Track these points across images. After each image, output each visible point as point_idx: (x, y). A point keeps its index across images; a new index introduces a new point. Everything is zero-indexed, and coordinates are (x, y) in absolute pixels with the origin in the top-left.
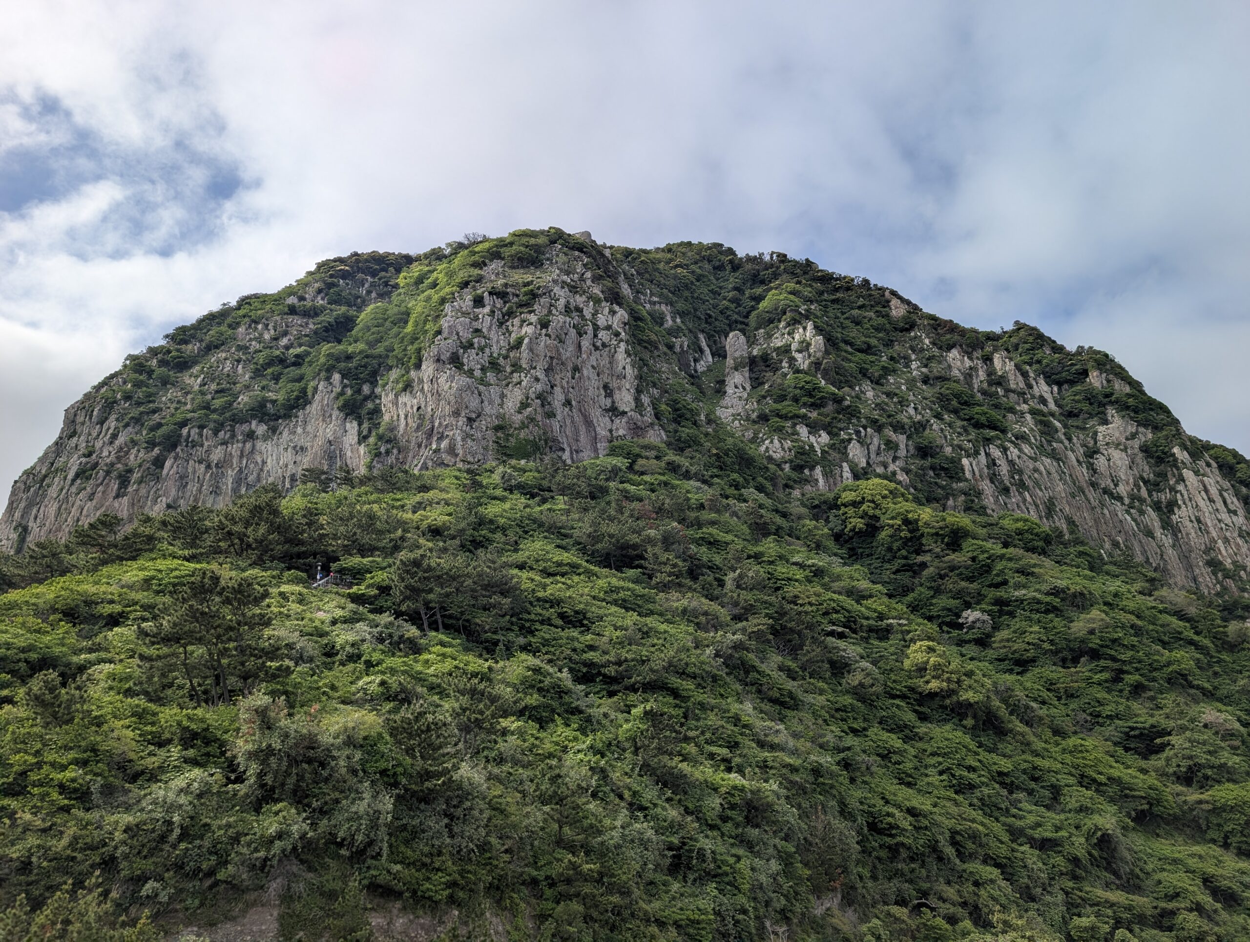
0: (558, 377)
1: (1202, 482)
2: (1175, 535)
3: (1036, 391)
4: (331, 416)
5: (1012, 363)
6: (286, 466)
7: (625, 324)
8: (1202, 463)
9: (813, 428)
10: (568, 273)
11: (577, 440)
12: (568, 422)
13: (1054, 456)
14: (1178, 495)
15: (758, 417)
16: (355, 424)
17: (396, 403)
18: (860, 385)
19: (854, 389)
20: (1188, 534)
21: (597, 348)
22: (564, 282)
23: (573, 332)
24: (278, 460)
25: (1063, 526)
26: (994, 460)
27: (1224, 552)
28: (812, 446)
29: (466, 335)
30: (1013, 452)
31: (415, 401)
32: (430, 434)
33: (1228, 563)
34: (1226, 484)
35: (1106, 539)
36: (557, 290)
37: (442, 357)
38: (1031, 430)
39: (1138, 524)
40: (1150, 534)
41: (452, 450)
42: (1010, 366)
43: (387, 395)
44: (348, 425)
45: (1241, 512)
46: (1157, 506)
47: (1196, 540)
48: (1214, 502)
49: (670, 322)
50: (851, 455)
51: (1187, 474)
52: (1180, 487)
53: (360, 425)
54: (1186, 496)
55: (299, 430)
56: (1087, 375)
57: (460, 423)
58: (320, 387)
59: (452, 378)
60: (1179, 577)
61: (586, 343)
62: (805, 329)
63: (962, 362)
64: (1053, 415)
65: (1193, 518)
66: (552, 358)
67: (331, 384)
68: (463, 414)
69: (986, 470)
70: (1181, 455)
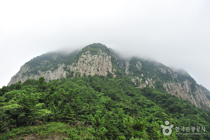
0: (100, 65)
1: (199, 91)
4: (62, 70)
6: (54, 78)
7: (111, 58)
8: (199, 88)
12: (101, 73)
17: (73, 68)
21: (106, 62)
22: (101, 51)
23: (103, 58)
28: (139, 80)
29: (85, 58)
30: (171, 84)
31: (76, 68)
33: (204, 104)
34: (203, 92)
37: (81, 61)
39: (190, 97)
40: (192, 99)
44: (64, 72)
45: (205, 96)
46: (193, 94)
48: (201, 94)
49: (117, 60)
50: (146, 82)
52: (196, 92)
55: (57, 72)
59: (83, 64)
62: (138, 62)
64: (177, 78)
65: (198, 97)
66: (99, 62)
67: (62, 65)
68: (84, 70)
69: (167, 87)
70: (196, 87)
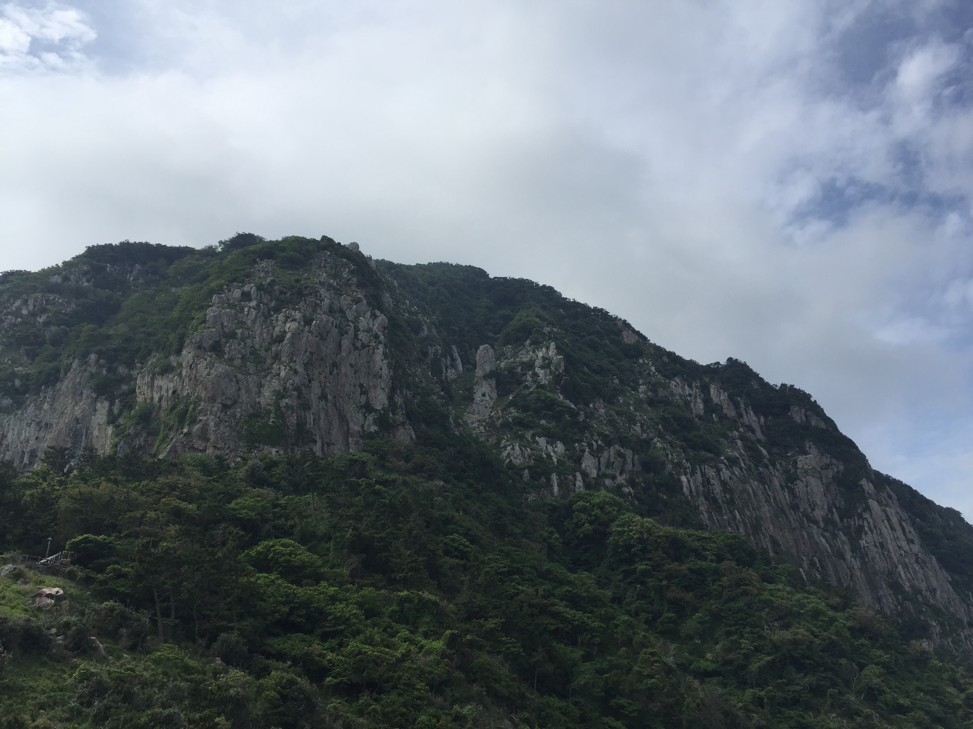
0: (316, 372)
1: (885, 511)
2: (862, 558)
3: (746, 420)
4: (81, 394)
5: (726, 394)
6: (28, 441)
7: (385, 328)
8: (885, 495)
9: (552, 438)
10: (334, 277)
11: (329, 433)
12: (322, 416)
13: (762, 479)
14: (865, 522)
15: (501, 425)
16: (106, 404)
17: (151, 385)
18: (594, 403)
19: (588, 406)
20: (873, 559)
21: (356, 348)
22: (330, 285)
23: (335, 331)
24: (19, 434)
25: (767, 544)
26: (708, 480)
27: (903, 576)
28: (549, 456)
29: (229, 325)
30: (726, 473)
31: (171, 385)
32: (182, 418)
33: (907, 587)
34: (905, 516)
35: (804, 558)
36: (322, 291)
37: (204, 345)
38: (740, 454)
39: (831, 546)
40: (841, 556)
41: (204, 436)
42: (724, 396)
43: (143, 378)
44: (99, 405)
45: (917, 540)
46: (847, 531)
47: (880, 565)
48: (895, 530)
49: (426, 332)
50: (583, 466)
51: (874, 504)
52: (866, 515)
53: (112, 404)
54: (871, 524)
55: (46, 406)
56: (789, 410)
57: (215, 409)
58: (74, 365)
59: (211, 365)
60: (867, 598)
61: (346, 343)
62: (548, 348)
63: (683, 389)
64: (759, 441)
65: (878, 544)
66: (312, 353)
67: (86, 363)
68: (219, 401)
69: (701, 488)
70: (868, 486)
